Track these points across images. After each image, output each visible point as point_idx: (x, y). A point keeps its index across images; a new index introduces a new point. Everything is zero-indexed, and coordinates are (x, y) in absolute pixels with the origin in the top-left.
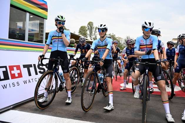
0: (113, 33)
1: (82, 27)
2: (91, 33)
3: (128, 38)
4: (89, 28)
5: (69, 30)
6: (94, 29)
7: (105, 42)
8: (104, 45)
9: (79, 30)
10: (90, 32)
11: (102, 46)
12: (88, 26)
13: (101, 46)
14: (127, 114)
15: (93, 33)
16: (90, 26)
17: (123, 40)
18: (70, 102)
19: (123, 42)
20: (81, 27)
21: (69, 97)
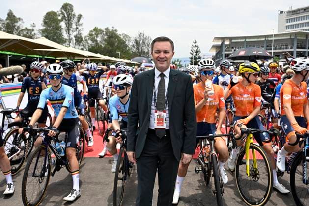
0: (113, 27)
1: (49, 14)
2: (69, 26)
3: (140, 36)
4: (64, 17)
5: (22, 19)
6: (76, 19)
7: (61, 94)
8: (60, 98)
9: (43, 20)
10: (66, 24)
11: (57, 100)
12: (61, 11)
13: (55, 100)
14: (98, 201)
15: (74, 26)
16: (67, 13)
17: (132, 39)
18: (11, 191)
19: (131, 44)
20: (47, 13)
21: (8, 184)
